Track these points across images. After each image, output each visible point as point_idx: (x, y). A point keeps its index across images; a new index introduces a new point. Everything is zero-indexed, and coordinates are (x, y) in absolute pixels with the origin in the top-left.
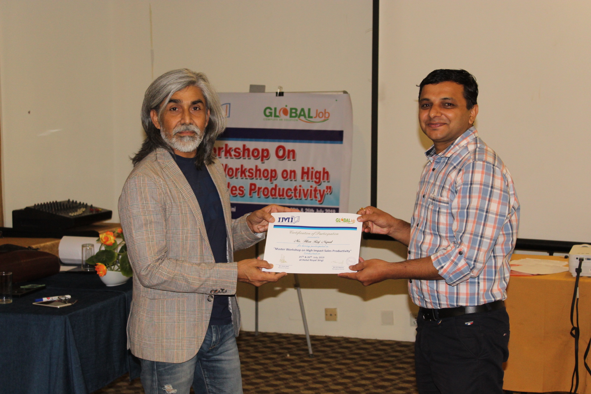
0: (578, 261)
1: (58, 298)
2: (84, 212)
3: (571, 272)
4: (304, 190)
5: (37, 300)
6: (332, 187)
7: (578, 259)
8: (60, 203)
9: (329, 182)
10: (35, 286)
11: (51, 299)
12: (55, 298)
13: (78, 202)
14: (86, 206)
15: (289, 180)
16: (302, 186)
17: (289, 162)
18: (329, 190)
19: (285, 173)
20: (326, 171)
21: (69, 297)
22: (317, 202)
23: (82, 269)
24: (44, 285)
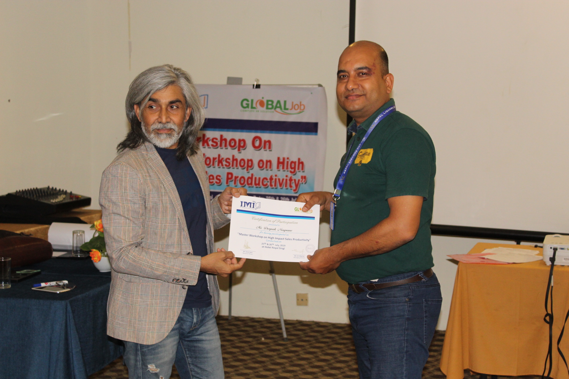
0: (552, 251)
1: (56, 283)
2: (64, 199)
3: (545, 260)
4: (279, 179)
5: (35, 285)
6: (307, 177)
7: (552, 249)
8: (41, 189)
9: (303, 172)
10: (31, 271)
11: (49, 284)
12: (54, 283)
13: (58, 189)
14: (65, 193)
15: (265, 169)
16: (278, 175)
17: (265, 152)
18: (304, 180)
19: (261, 162)
20: (301, 161)
21: (66, 282)
22: (292, 191)
23: (73, 255)
24: (39, 271)
